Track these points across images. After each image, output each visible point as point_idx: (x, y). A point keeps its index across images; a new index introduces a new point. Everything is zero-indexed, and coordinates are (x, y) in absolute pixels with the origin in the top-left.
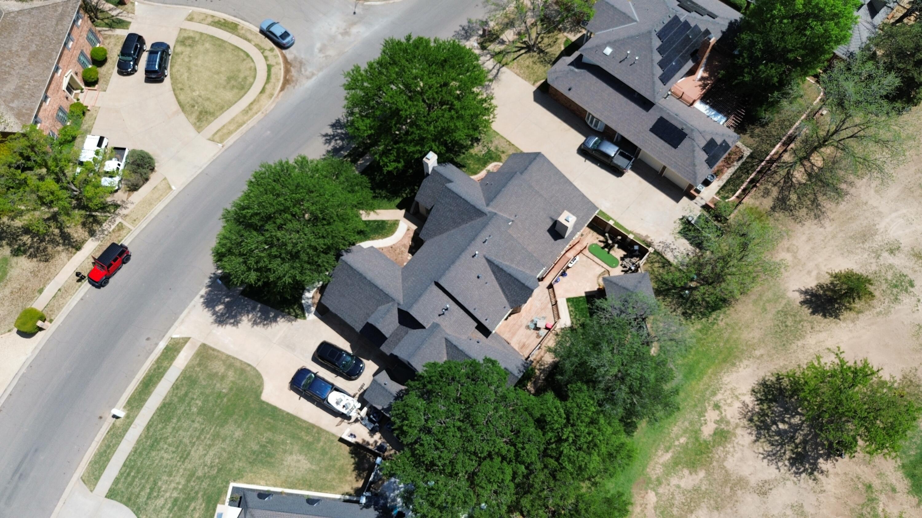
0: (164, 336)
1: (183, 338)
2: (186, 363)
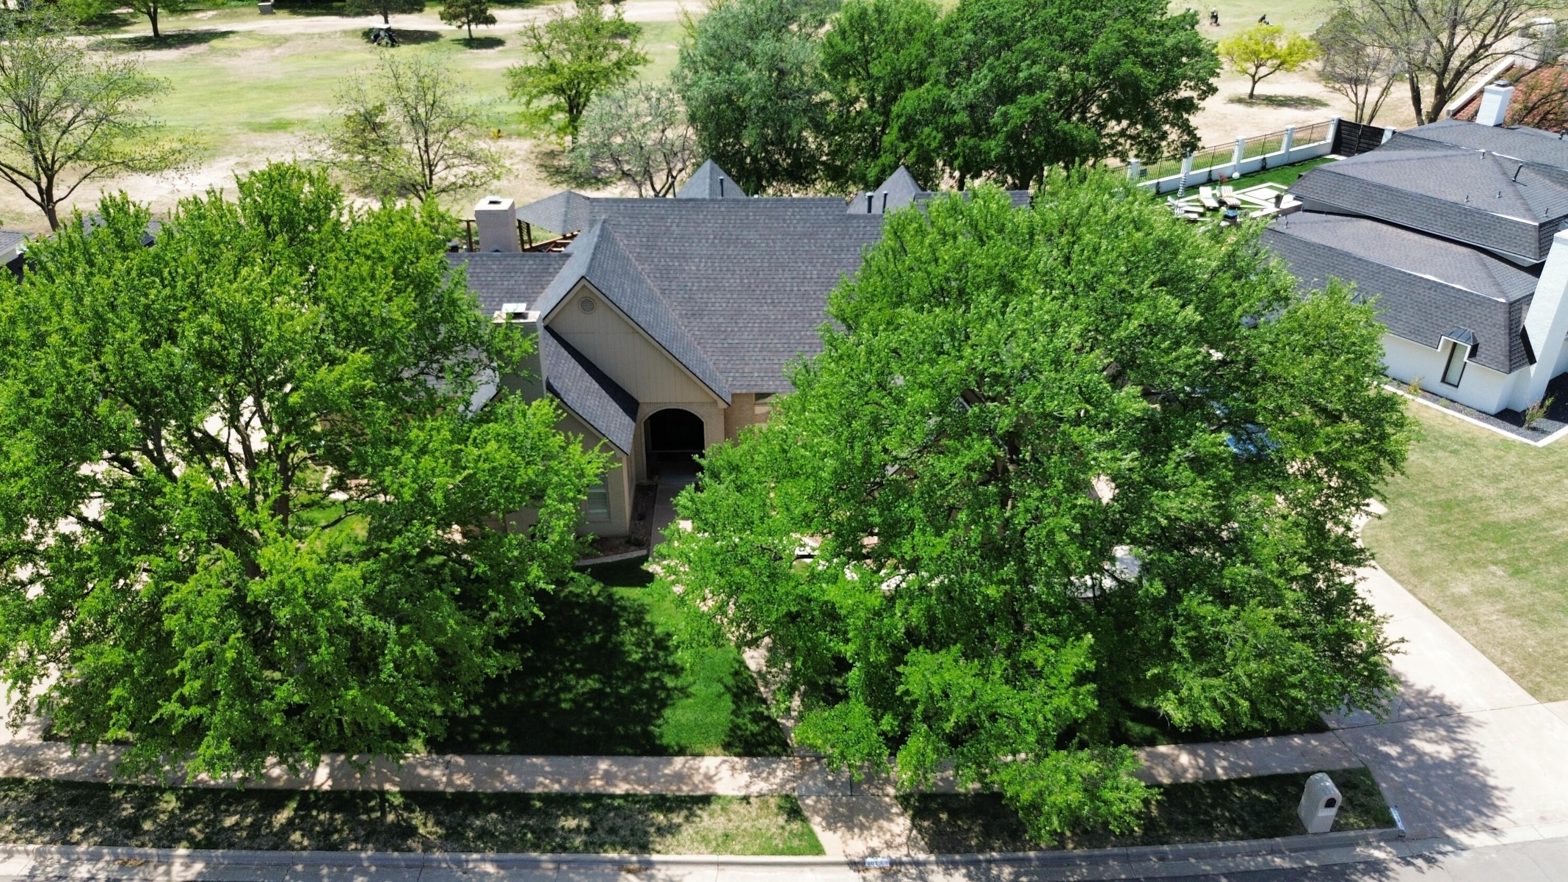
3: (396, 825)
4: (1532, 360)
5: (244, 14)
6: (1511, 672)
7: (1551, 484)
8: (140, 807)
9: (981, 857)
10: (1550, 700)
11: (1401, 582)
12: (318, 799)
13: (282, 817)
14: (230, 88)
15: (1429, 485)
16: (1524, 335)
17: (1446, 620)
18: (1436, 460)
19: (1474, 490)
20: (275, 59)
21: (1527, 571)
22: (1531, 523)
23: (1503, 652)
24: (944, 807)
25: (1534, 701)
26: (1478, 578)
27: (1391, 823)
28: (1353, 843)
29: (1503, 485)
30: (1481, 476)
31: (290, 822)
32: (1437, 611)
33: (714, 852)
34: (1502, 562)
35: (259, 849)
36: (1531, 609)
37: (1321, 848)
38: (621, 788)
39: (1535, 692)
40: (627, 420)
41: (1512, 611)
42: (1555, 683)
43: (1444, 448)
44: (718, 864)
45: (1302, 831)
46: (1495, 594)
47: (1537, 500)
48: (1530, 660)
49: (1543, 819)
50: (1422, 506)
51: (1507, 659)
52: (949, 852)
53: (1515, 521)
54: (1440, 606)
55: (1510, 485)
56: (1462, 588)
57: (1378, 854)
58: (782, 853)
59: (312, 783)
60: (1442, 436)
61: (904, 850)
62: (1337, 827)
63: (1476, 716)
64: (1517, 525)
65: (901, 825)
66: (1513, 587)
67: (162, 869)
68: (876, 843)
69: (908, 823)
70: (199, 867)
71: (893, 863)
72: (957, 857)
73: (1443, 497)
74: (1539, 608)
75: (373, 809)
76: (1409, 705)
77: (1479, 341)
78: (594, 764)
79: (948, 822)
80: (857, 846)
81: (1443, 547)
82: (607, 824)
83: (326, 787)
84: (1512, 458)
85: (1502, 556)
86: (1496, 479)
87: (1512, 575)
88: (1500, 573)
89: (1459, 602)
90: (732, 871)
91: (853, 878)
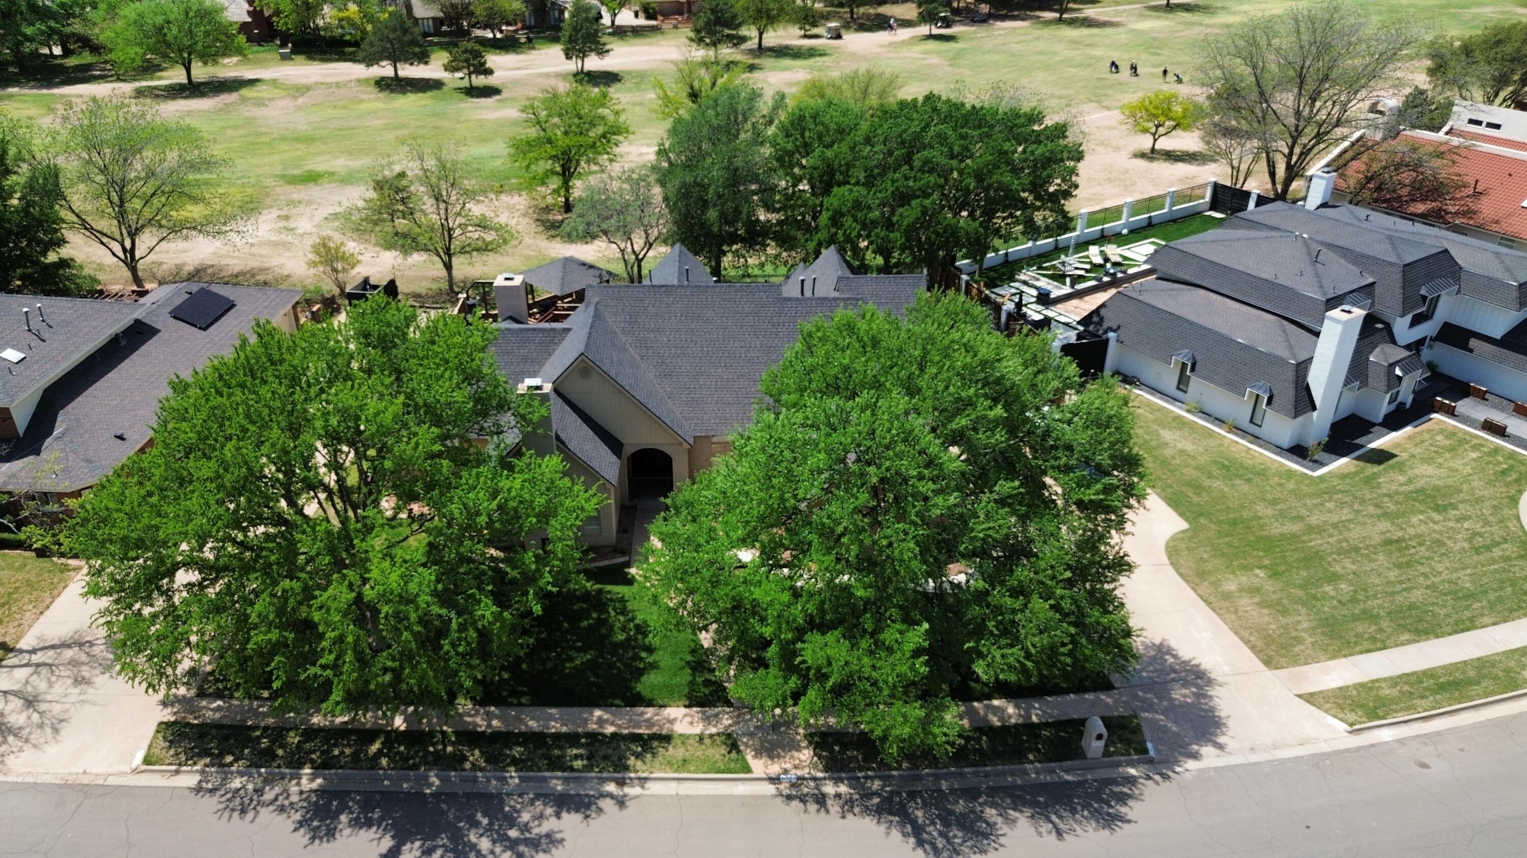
1: (1319, 708)
2: (1332, 663)
3: (453, 754)
4: (1314, 408)
5: (266, 60)
6: (1253, 648)
7: (1315, 506)
8: (273, 742)
9: (859, 775)
10: (1277, 668)
11: (1187, 581)
12: (397, 737)
13: (375, 747)
14: (264, 139)
15: (1224, 507)
16: (1308, 389)
17: (1214, 610)
18: (1233, 486)
19: (1257, 511)
20: (299, 108)
21: (1282, 574)
22: (1294, 537)
23: (1251, 634)
24: (836, 742)
25: (1265, 668)
26: (1244, 579)
27: (1145, 751)
28: (1118, 764)
29: (1279, 507)
30: (1265, 500)
31: (380, 751)
32: (1208, 602)
33: (676, 771)
34: (1265, 567)
35: (361, 769)
36: (1279, 602)
37: (1097, 768)
38: (610, 730)
39: (1268, 662)
40: (614, 458)
41: (1264, 604)
42: (1283, 656)
43: (1240, 477)
44: (679, 779)
45: (1084, 757)
46: (1254, 591)
47: (1300, 518)
48: (1268, 639)
49: (1252, 749)
50: (1215, 523)
51: (1252, 639)
52: (838, 771)
53: (1282, 535)
54: (1212, 599)
55: (1284, 507)
56: (1231, 586)
57: (1133, 771)
58: (723, 772)
59: (392, 725)
60: (1242, 467)
61: (807, 770)
62: (1106, 754)
63: (1220, 679)
64: (1283, 537)
65: (806, 754)
66: (1269, 586)
67: (294, 782)
68: (788, 766)
69: (812, 753)
70: (319, 781)
71: (799, 778)
72: (843, 775)
73: (1232, 516)
74: (1285, 601)
75: (437, 743)
76: (1175, 671)
77: (1275, 392)
78: (591, 714)
79: (839, 752)
80: (774, 769)
81: (1223, 555)
82: (601, 754)
83: (402, 728)
84: (1291, 485)
85: (1266, 562)
86: (1274, 502)
87: (1270, 577)
88: (1262, 575)
89: (1227, 596)
90: (687, 784)
91: (770, 789)
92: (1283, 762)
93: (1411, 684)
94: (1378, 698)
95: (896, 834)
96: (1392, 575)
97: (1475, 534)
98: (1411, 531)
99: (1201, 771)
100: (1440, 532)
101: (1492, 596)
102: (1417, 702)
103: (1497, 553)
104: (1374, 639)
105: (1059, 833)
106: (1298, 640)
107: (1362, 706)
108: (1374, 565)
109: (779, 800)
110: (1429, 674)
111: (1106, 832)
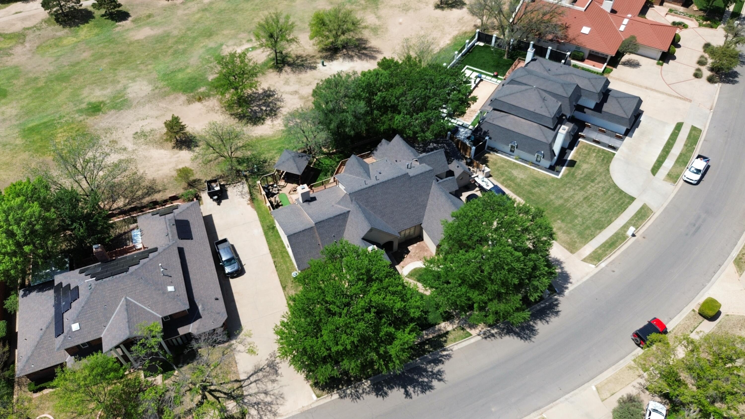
0: (602, 269)
1: (587, 262)
2: (585, 247)
4: (554, 155)
7: (564, 191)
9: (497, 325)
10: (574, 253)
15: (541, 199)
16: (553, 150)
18: (541, 190)
19: (550, 198)
21: (564, 220)
22: (562, 205)
23: (565, 244)
25: (571, 254)
26: (556, 225)
27: (557, 291)
28: (553, 297)
30: (551, 193)
36: (567, 230)
37: (549, 300)
38: (431, 336)
39: (572, 252)
41: (564, 232)
42: (574, 249)
43: (541, 185)
44: (456, 344)
47: (562, 197)
48: (568, 244)
52: (492, 326)
53: (559, 205)
55: (556, 194)
57: (556, 297)
58: (465, 338)
61: (485, 329)
63: (563, 261)
65: (482, 324)
66: (563, 225)
67: (363, 385)
68: (480, 329)
71: (484, 332)
72: (494, 327)
73: (545, 202)
77: (544, 154)
78: (423, 333)
80: (477, 331)
82: (433, 345)
84: (555, 184)
86: (553, 193)
90: (459, 345)
91: (479, 338)
92: (585, 282)
93: (604, 247)
94: (599, 254)
95: (515, 337)
96: (589, 210)
97: (604, 187)
98: (589, 192)
99: (570, 292)
100: (595, 190)
101: (612, 210)
102: (607, 252)
103: (610, 193)
104: (591, 235)
105: (547, 322)
106: (575, 242)
107: (596, 258)
108: (584, 209)
109: (484, 340)
110: (606, 242)
111: (557, 318)
